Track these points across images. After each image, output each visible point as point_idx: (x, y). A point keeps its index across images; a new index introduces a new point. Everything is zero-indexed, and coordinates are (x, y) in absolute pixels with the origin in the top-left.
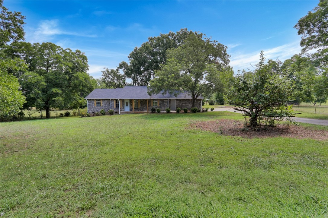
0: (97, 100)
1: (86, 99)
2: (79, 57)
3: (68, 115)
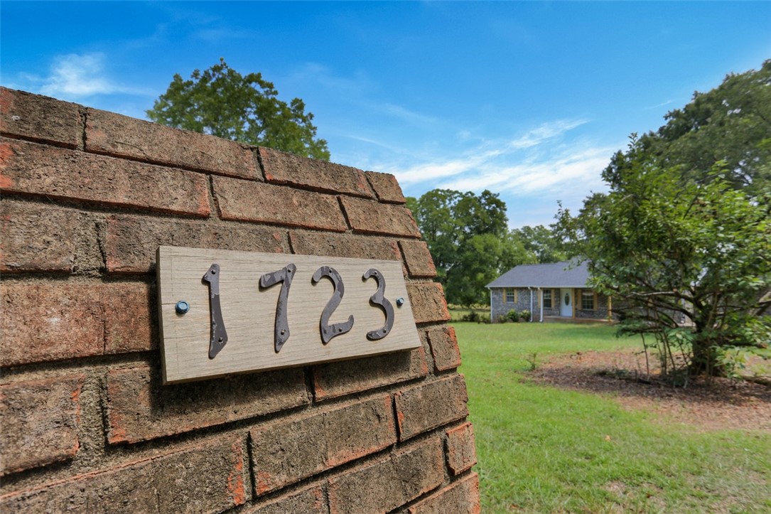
0: (507, 289)
1: (488, 286)
2: (489, 204)
3: (473, 318)
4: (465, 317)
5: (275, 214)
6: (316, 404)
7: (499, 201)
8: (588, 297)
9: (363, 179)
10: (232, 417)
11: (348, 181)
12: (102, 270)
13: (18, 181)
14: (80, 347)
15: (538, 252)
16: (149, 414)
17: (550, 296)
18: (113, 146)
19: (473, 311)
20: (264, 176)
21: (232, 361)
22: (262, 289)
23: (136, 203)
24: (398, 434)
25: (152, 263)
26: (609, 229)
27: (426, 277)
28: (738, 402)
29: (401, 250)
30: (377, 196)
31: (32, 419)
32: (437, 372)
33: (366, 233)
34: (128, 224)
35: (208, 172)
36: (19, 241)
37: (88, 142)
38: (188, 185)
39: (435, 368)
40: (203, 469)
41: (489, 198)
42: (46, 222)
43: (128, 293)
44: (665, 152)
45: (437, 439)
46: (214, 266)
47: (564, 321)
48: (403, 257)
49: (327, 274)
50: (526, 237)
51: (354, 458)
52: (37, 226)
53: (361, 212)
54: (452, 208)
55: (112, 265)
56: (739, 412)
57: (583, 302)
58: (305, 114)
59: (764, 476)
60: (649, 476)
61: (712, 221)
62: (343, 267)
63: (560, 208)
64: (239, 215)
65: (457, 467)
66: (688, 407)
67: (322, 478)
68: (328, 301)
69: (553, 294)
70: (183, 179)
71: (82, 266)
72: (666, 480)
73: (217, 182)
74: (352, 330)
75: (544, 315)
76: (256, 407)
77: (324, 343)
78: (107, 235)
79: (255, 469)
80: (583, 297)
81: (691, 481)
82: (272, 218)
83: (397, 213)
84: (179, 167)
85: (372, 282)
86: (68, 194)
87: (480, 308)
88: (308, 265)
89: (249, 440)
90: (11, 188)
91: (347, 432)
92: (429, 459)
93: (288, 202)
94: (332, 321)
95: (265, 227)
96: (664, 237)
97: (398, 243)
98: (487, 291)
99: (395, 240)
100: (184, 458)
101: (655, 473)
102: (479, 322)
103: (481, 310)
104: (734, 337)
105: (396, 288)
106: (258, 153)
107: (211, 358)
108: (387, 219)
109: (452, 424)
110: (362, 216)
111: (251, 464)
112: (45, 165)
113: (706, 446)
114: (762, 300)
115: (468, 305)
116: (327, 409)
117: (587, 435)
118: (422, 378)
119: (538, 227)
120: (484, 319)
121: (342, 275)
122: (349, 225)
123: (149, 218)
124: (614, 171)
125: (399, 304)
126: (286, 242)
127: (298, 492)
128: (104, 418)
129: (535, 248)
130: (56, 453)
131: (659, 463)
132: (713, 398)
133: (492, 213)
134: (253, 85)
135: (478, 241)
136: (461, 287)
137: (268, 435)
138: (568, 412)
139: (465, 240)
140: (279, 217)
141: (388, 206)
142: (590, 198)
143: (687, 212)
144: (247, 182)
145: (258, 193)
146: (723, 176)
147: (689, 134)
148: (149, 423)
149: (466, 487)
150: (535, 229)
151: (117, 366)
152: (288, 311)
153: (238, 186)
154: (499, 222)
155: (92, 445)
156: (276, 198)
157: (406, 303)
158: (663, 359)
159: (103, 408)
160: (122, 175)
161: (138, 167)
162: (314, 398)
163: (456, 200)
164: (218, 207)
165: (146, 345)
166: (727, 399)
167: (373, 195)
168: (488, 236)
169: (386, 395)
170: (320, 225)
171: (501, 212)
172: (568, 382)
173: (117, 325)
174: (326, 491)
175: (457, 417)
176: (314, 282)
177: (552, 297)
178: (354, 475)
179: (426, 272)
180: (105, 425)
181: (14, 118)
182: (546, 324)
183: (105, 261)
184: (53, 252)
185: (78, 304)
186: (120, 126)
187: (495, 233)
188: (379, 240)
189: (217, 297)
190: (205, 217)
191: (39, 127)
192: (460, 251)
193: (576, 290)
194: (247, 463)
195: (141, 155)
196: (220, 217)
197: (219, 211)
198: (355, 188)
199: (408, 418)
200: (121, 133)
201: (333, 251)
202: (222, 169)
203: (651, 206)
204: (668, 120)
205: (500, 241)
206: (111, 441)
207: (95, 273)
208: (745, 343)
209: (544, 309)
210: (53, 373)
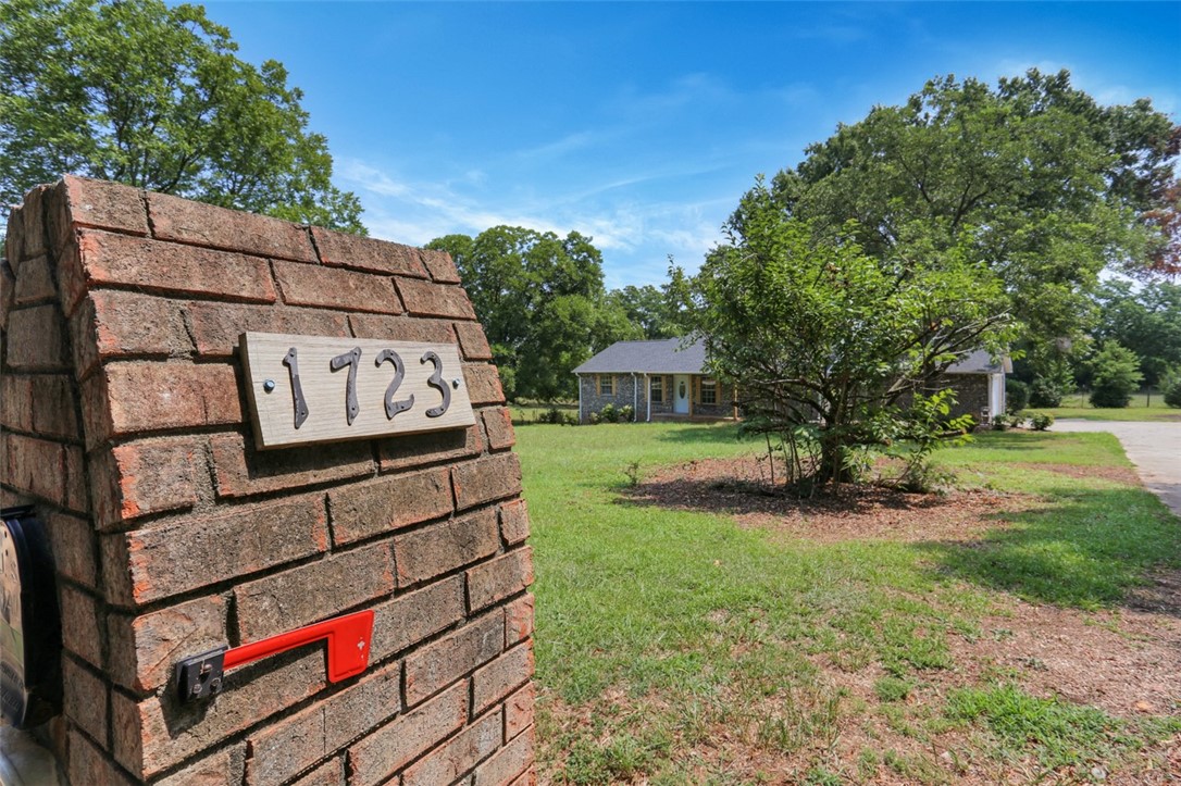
0: (602, 376)
1: (576, 371)
2: (578, 253)
3: (554, 419)
4: (543, 416)
5: (334, 298)
6: (382, 473)
7: (592, 247)
8: (709, 387)
9: (417, 258)
10: (312, 480)
11: (402, 261)
12: (193, 353)
13: (110, 272)
14: (189, 418)
15: (646, 323)
16: (247, 474)
17: (660, 386)
18: (179, 232)
19: (554, 407)
20: (319, 258)
21: (314, 431)
22: (333, 370)
23: (211, 290)
24: (455, 504)
25: (234, 347)
26: (728, 295)
27: (481, 360)
28: (861, 510)
29: (456, 332)
30: (431, 276)
31: (163, 472)
32: (491, 451)
33: (422, 316)
34: (208, 311)
35: (267, 257)
36: (126, 328)
37: (156, 230)
38: (253, 272)
39: (490, 446)
40: (293, 520)
41: (577, 244)
42: (143, 310)
43: (219, 373)
44: (803, 198)
45: (492, 511)
46: (292, 350)
47: (678, 419)
48: (458, 339)
49: (389, 357)
50: (629, 301)
51: (416, 521)
52: (137, 314)
53: (416, 294)
54: (524, 254)
55: (203, 348)
56: (861, 521)
57: (703, 393)
58: (288, 89)
59: (867, 584)
60: (756, 600)
61: (843, 293)
62: (403, 350)
63: (670, 264)
64: (302, 300)
65: (511, 539)
66: (811, 520)
67: (389, 537)
68: (390, 381)
69: (664, 383)
70: (247, 265)
71: (177, 349)
72: (773, 602)
73: (277, 266)
74: (413, 407)
75: (651, 413)
76: (331, 473)
77: (389, 418)
78: (193, 322)
79: (334, 524)
80: (703, 386)
81: (798, 599)
82: (332, 302)
83: (452, 294)
84: (240, 251)
85: (429, 363)
86: (153, 283)
87: (564, 403)
88: (372, 348)
89: (327, 499)
90: (107, 280)
91: (410, 500)
92: (484, 528)
93: (346, 285)
94: (395, 399)
95: (325, 311)
96: (792, 310)
97: (453, 325)
98: (574, 377)
99: (451, 322)
100: (277, 510)
101: (762, 595)
102: (563, 423)
103: (567, 407)
104: (863, 433)
105: (452, 370)
106: (311, 233)
107: (296, 428)
108: (441, 300)
109: (506, 499)
110: (417, 299)
111: (330, 520)
112: (127, 255)
113: (820, 561)
114: (892, 389)
115: (547, 399)
116: (391, 477)
117: (692, 562)
118: (477, 455)
119: (646, 288)
120: (570, 419)
121: (402, 357)
122: (404, 308)
123: (226, 304)
124: (744, 217)
125: (455, 385)
126: (346, 325)
127: (368, 546)
128: (213, 476)
129: (642, 317)
130: (183, 500)
131: (768, 584)
132: (837, 509)
133: (582, 265)
134: (189, 25)
135: (563, 305)
136: (536, 372)
137: (343, 495)
138: (673, 536)
139: (542, 303)
140: (338, 301)
141: (443, 287)
142: (714, 251)
143: (818, 279)
144: (304, 265)
145: (316, 276)
146: (853, 238)
147: (829, 177)
148: (248, 481)
149: (519, 557)
150: (642, 290)
151: (216, 435)
152: (357, 390)
153: (297, 270)
154: (592, 278)
155: (206, 497)
156: (333, 282)
157: (462, 384)
158: (789, 464)
159: (210, 468)
160: (192, 263)
161: (205, 254)
162: (380, 468)
163: (531, 244)
164: (281, 292)
165: (238, 418)
166: (851, 507)
167: (427, 275)
168: (575, 298)
169: (443, 468)
170: (377, 309)
171: (595, 264)
172: (677, 499)
173: (214, 401)
174: (392, 548)
175: (511, 492)
176: (377, 364)
177: (664, 386)
178: (417, 536)
179: (481, 355)
180: (214, 481)
181: (88, 207)
182: (654, 424)
183: (195, 345)
184: (154, 337)
185: (182, 382)
186: (179, 210)
187: (585, 294)
188: (434, 322)
189: (297, 376)
190: (271, 303)
191: (111, 216)
192: (536, 318)
193: (693, 377)
194: (326, 519)
195: (204, 241)
196: (284, 302)
197: (283, 296)
198: (409, 268)
199: (464, 490)
200: (182, 217)
201: (390, 335)
202: (280, 252)
203: (778, 270)
204: (809, 156)
205: (592, 306)
206: (221, 494)
207: (187, 355)
208: (872, 441)
209: (652, 404)
210: (169, 439)
